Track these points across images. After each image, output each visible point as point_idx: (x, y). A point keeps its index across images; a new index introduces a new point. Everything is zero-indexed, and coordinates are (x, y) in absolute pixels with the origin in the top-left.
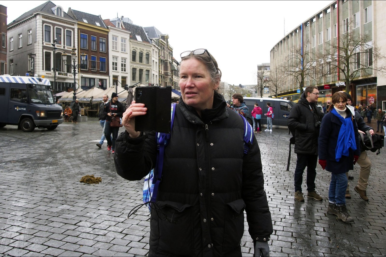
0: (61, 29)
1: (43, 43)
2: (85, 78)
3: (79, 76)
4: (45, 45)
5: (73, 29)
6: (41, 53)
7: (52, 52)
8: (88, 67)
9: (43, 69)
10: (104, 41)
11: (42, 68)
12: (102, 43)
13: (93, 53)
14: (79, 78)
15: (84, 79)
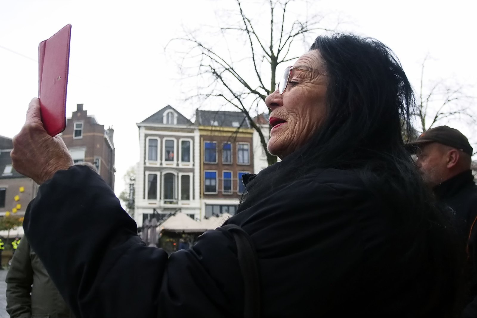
0: (173, 141)
1: (145, 163)
2: (213, 205)
3: (201, 203)
4: (148, 165)
5: (193, 138)
6: (142, 176)
7: (158, 174)
8: (217, 188)
9: (144, 198)
10: (246, 147)
11: (142, 196)
12: (243, 150)
13: (226, 167)
14: (201, 205)
15: (211, 207)
